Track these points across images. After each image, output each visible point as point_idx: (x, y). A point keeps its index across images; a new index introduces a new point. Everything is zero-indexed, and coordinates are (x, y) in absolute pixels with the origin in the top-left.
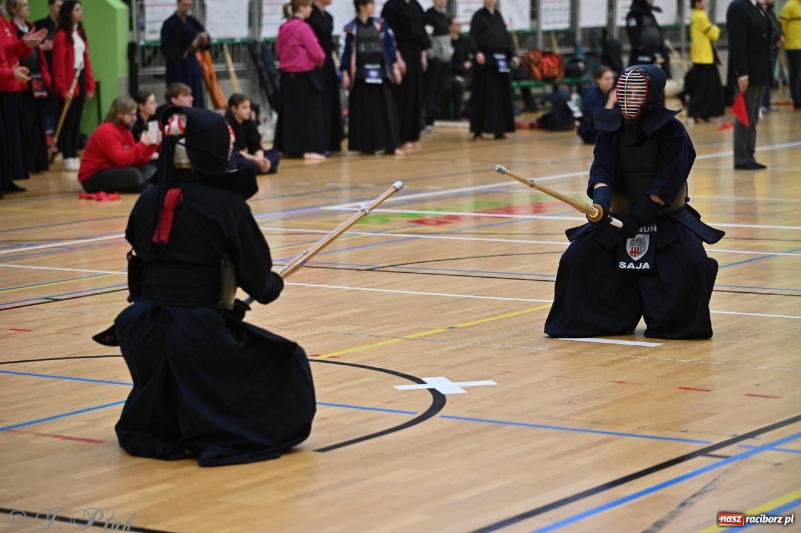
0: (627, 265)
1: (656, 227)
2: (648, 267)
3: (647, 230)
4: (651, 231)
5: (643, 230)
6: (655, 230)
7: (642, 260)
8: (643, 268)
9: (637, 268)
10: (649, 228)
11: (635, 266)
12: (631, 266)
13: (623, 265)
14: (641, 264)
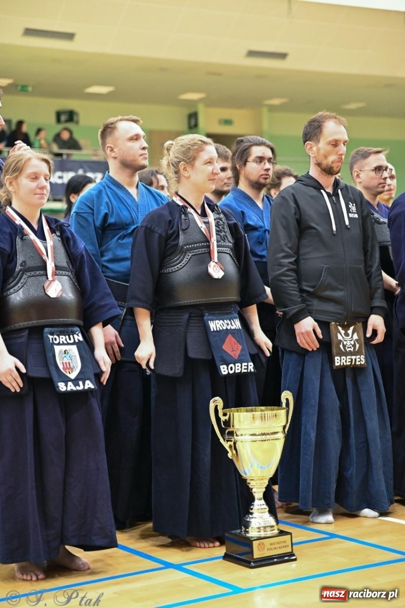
0: (66, 385)
1: (80, 334)
2: (92, 387)
3: (70, 339)
4: (77, 341)
5: (66, 340)
6: (81, 339)
7: (81, 377)
8: (86, 387)
9: (78, 388)
10: (71, 336)
11: (75, 386)
12: (71, 387)
13: (62, 387)
14: (81, 383)
